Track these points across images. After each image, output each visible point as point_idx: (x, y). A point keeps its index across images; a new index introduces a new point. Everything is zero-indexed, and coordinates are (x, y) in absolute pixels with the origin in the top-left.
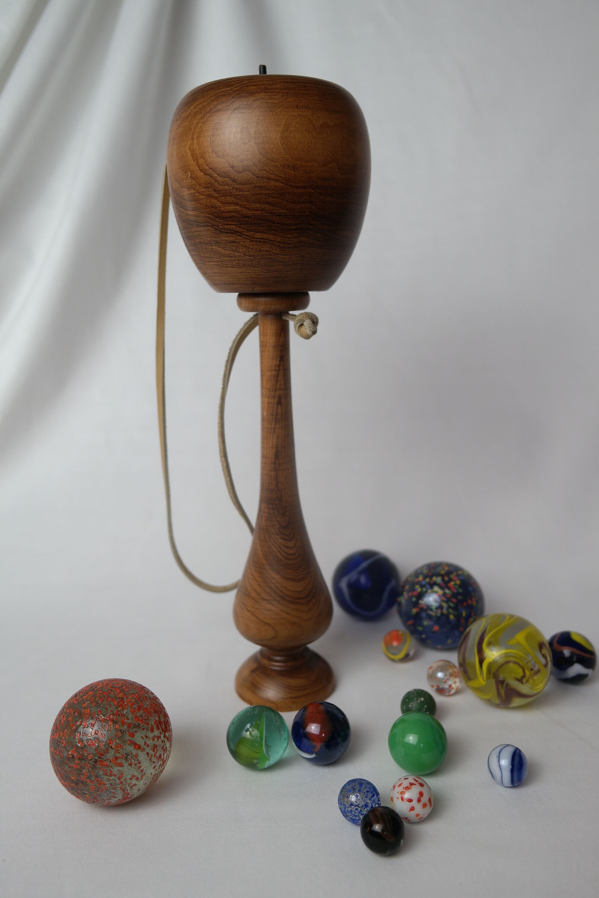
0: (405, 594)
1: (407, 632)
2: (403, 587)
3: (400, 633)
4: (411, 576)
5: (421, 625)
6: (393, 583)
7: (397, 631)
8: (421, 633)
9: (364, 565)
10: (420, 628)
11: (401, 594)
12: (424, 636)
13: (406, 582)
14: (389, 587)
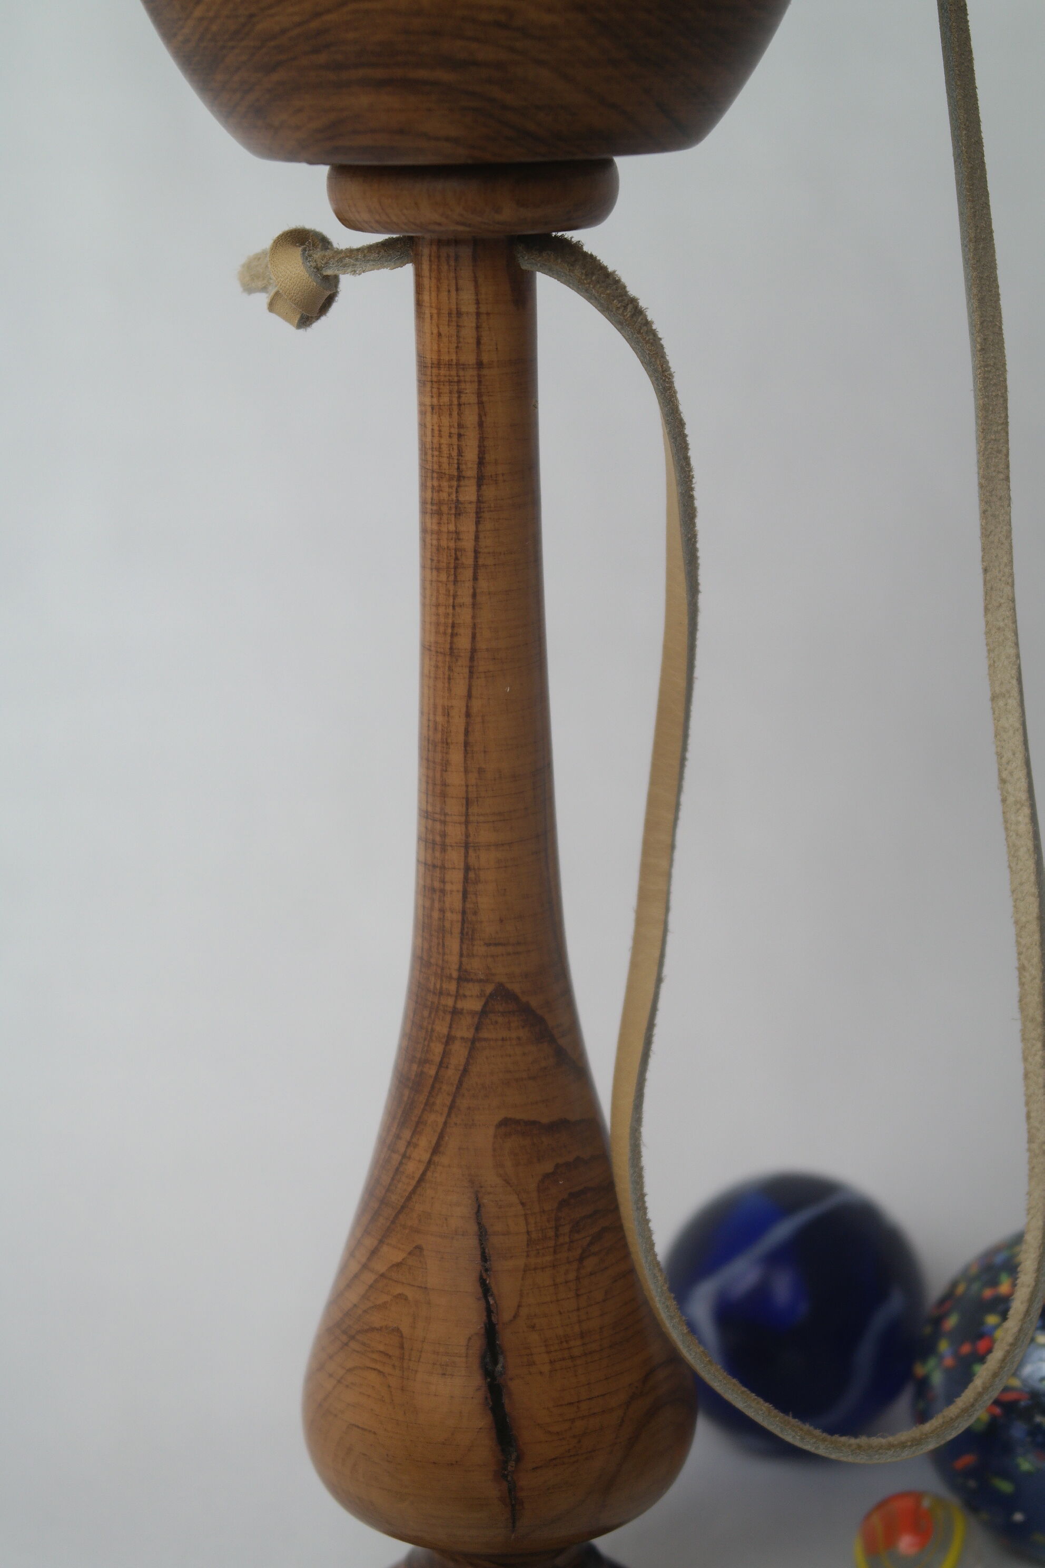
0: (944, 1346)
1: (954, 1501)
2: (937, 1321)
3: (926, 1503)
4: (966, 1276)
5: (1009, 1474)
6: (895, 1303)
7: (917, 1496)
8: (1008, 1504)
9: (782, 1231)
10: (1005, 1487)
11: (927, 1349)
12: (1018, 1517)
13: (949, 1297)
14: (880, 1320)
